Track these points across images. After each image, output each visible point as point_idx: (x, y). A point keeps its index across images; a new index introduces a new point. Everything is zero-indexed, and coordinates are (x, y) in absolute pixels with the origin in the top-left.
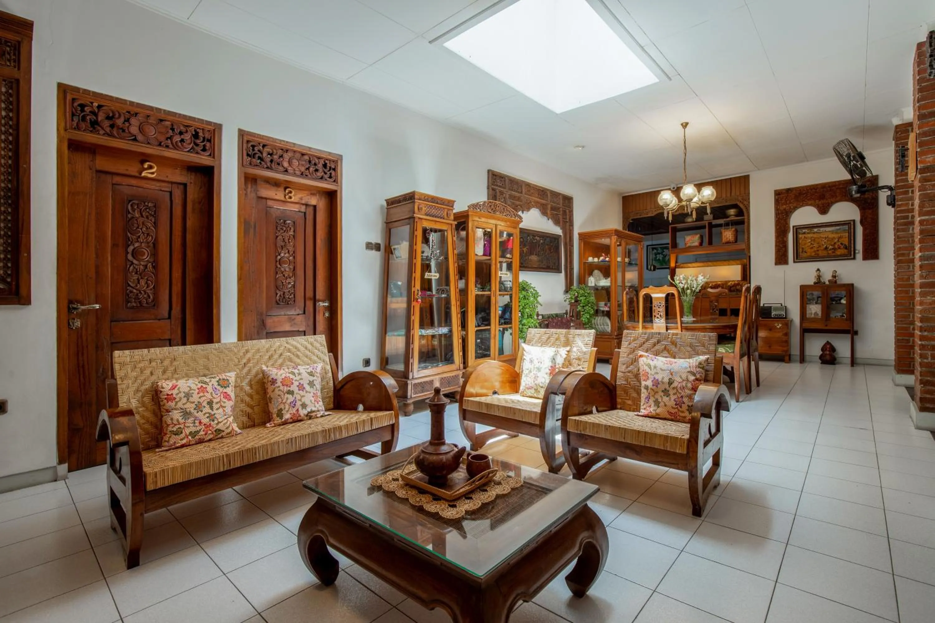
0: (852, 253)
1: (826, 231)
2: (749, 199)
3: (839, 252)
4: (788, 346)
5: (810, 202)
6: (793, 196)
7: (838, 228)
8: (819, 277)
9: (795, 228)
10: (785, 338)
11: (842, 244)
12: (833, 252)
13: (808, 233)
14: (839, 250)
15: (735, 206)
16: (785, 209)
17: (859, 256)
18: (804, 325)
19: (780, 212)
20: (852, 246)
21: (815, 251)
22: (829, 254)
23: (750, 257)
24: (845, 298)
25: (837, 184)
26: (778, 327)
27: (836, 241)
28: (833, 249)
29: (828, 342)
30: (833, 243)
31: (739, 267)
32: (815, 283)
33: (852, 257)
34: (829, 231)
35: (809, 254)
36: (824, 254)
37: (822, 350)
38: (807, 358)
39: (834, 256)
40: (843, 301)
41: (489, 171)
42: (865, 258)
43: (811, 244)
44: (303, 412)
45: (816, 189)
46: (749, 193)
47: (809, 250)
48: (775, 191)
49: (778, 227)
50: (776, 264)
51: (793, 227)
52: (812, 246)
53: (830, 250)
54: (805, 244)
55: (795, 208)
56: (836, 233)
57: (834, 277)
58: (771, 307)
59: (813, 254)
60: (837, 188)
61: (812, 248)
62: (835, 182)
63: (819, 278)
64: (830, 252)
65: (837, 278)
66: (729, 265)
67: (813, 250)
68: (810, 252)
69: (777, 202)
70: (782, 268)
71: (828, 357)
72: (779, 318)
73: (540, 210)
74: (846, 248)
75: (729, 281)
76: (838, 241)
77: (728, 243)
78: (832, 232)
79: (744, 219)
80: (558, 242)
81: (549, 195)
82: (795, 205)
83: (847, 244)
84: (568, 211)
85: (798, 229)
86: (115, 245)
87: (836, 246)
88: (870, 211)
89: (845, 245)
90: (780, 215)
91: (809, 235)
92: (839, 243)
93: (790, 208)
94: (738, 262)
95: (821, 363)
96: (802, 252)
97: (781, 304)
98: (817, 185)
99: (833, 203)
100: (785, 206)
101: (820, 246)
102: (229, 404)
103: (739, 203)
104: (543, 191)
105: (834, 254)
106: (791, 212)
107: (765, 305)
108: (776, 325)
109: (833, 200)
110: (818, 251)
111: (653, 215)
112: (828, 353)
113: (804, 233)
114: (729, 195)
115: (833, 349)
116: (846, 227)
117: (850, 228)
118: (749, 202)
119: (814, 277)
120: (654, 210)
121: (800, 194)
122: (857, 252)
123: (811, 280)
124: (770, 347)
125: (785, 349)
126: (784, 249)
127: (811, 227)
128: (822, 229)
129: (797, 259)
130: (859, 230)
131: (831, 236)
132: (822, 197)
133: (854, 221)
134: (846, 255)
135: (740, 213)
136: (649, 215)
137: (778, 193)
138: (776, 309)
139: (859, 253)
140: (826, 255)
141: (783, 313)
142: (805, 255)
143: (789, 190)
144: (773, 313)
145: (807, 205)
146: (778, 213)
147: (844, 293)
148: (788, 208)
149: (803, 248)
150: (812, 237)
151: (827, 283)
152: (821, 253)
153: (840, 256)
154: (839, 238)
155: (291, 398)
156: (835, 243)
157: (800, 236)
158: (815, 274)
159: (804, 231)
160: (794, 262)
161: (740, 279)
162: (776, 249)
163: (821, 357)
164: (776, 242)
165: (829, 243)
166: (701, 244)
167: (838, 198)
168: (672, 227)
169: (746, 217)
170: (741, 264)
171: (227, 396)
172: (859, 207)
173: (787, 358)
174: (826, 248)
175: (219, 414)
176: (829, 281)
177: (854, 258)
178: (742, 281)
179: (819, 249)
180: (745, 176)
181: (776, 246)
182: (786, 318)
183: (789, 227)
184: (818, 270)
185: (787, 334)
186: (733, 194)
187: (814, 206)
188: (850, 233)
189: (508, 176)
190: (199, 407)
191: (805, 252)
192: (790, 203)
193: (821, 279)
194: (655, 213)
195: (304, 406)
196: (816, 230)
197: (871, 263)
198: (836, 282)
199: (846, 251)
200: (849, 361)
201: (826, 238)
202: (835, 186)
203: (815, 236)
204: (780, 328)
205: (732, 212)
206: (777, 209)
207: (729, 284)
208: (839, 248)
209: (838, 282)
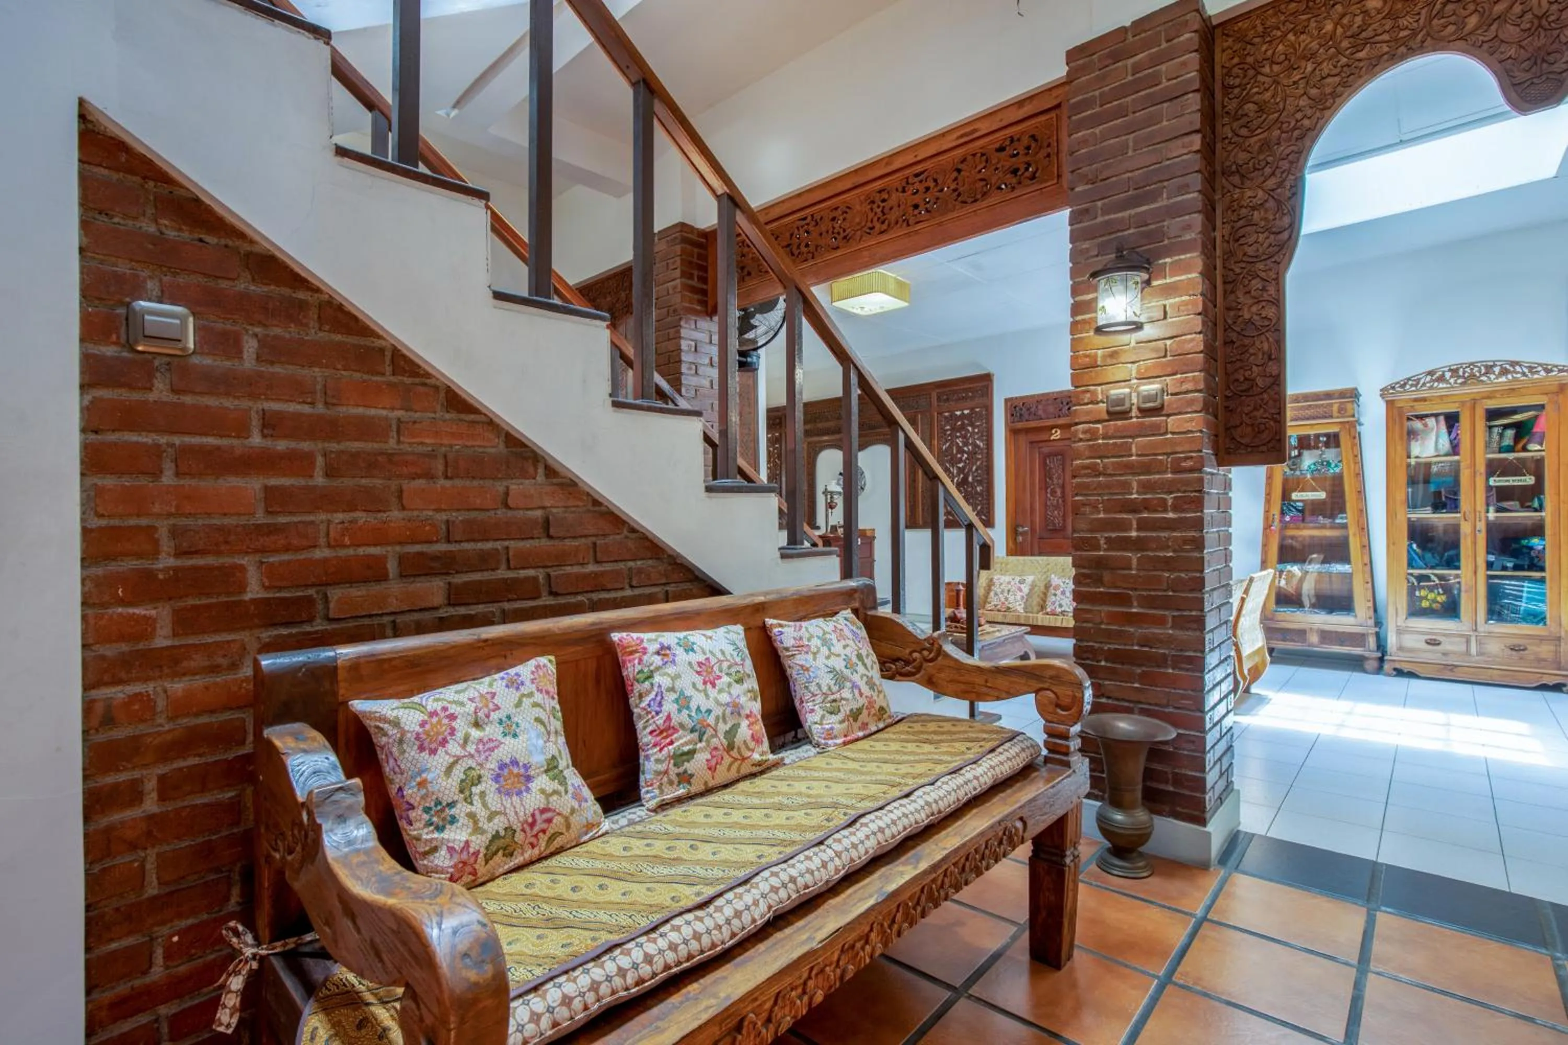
44: (1059, 610)
86: (1040, 489)
102: (1019, 595)
155: (1053, 598)
171: (1020, 590)
175: (1011, 598)
190: (1002, 592)
195: (1061, 606)
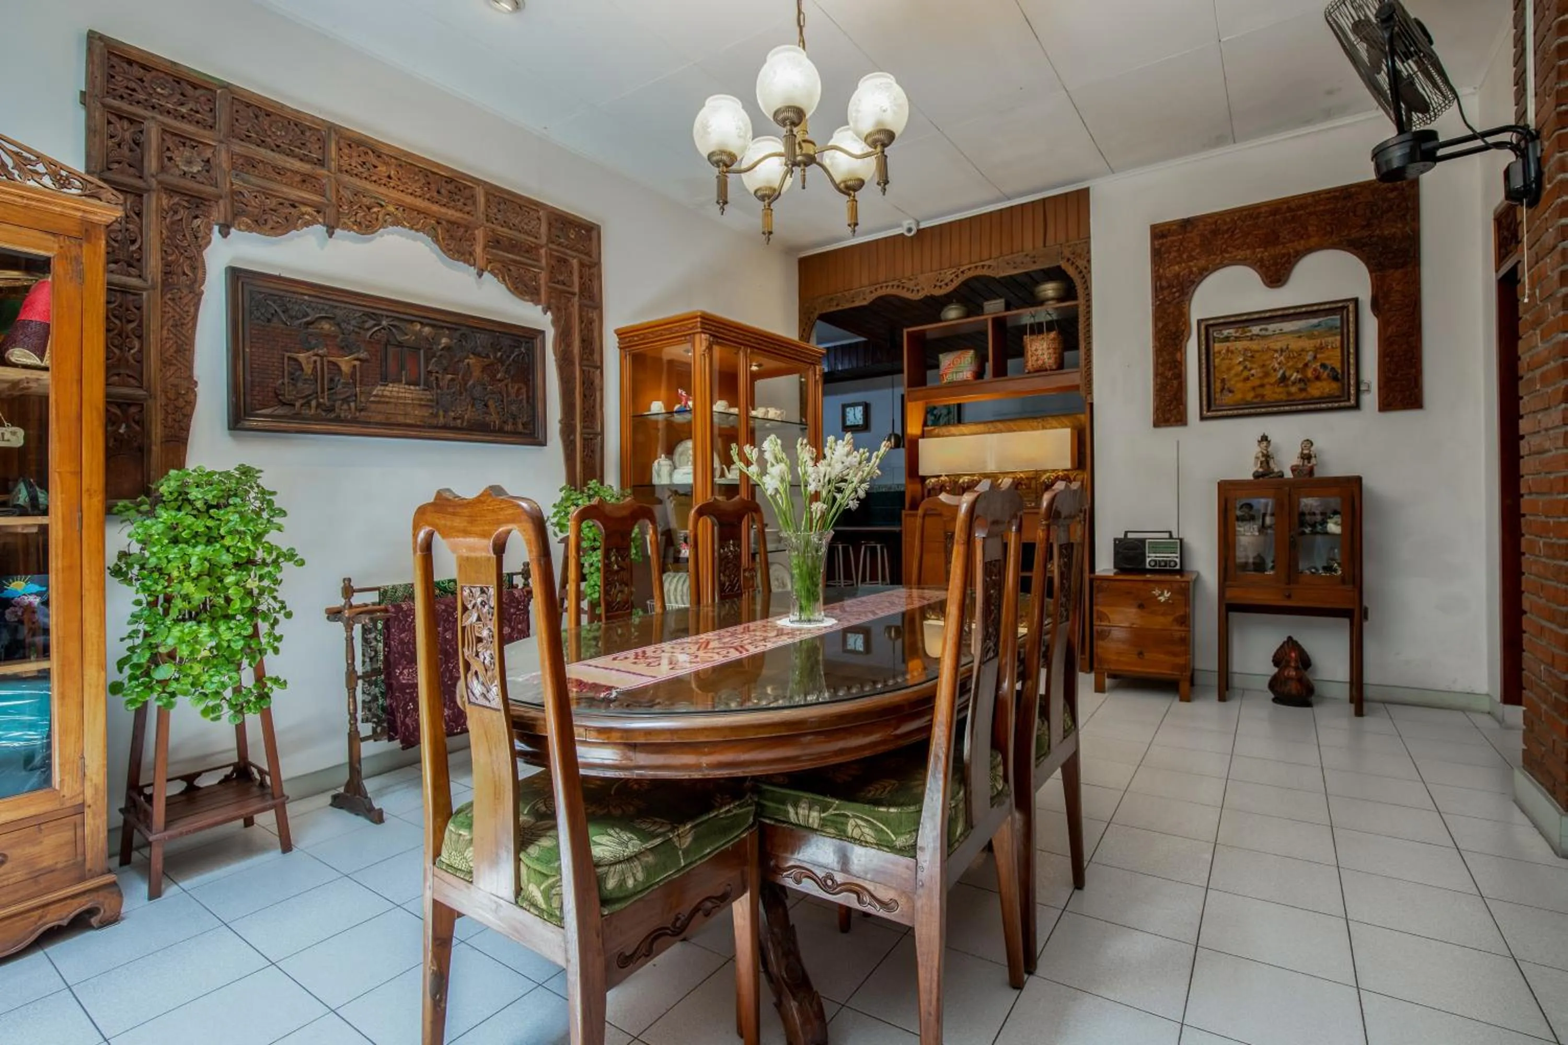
0: (1352, 391)
1: (1282, 333)
2: (1089, 252)
3: (1315, 390)
4: (1186, 653)
5: (1240, 254)
6: (1198, 241)
7: (1315, 321)
8: (1267, 458)
9: (1203, 327)
10: (1177, 631)
11: (1324, 366)
12: (1302, 390)
13: (1237, 339)
14: (1318, 384)
15: (1055, 274)
16: (1177, 276)
17: (1371, 399)
18: (1229, 594)
19: (1164, 284)
20: (1352, 372)
21: (1254, 388)
22: (1289, 394)
23: (1092, 405)
24: (1337, 518)
25: (1310, 200)
26: (1162, 599)
27: (1309, 357)
28: (1300, 380)
29: (1290, 638)
30: (1300, 366)
31: (1067, 432)
32: (1257, 476)
33: (1353, 402)
34: (1292, 332)
35: (1238, 396)
36: (1276, 396)
37: (1277, 661)
38: (1236, 681)
39: (1305, 401)
40: (1333, 527)
41: (92, 37)
42: (1386, 405)
43: (1245, 367)
45: (1257, 217)
46: (1089, 237)
47: (1240, 385)
48: (1154, 228)
49: (1160, 325)
50: (1157, 424)
51: (1199, 322)
52: (1246, 373)
53: (1294, 383)
54: (1229, 369)
55: (1204, 272)
56: (1311, 337)
57: (1306, 457)
58: (1143, 541)
59: (1250, 396)
60: (1310, 214)
61: (1247, 379)
62: (1305, 196)
63: (1268, 463)
64: (1293, 389)
65: (1313, 461)
66: (1044, 428)
67: (1249, 384)
68: (1242, 391)
69: (1157, 255)
70: (1171, 433)
71: (1293, 688)
72: (1164, 569)
73: (436, 240)
74: (1335, 378)
75: (1045, 471)
76: (1315, 357)
77: (1040, 370)
78: (1298, 334)
79: (1077, 306)
80: (531, 352)
81: (481, 200)
82: (1202, 262)
83: (1338, 366)
84: (575, 262)
85: (1209, 327)
87: (1310, 374)
88: (1398, 274)
89: (1333, 369)
90: (1166, 292)
91: (1239, 345)
92: (1317, 365)
93: (1191, 272)
94: (1066, 421)
95: (1275, 700)
96: (1222, 390)
97: (1170, 532)
98: (1257, 207)
99: (1299, 255)
100: (1177, 268)
101: (1266, 375)
103: (1064, 265)
104: (450, 180)
105: (1303, 395)
106: (1193, 282)
107: (1130, 536)
108: (1156, 592)
109: (1300, 245)
110: (1262, 386)
111: (865, 303)
112: (1293, 673)
113: (1227, 339)
114: (1040, 243)
115: (1305, 662)
116: (1336, 319)
117: (1345, 322)
118: (1089, 261)
119: (1252, 460)
120: (868, 290)
121: (1215, 233)
122: (1363, 388)
123: (1246, 470)
124: (1140, 654)
125: (1180, 661)
126: (1175, 383)
127: (1243, 321)
128: (1273, 327)
129: (1209, 410)
130: (1370, 327)
131: (1295, 345)
132: (1271, 239)
133: (1356, 301)
134: (1336, 399)
135: (1069, 292)
136: (857, 304)
137: (1159, 233)
138: (1156, 547)
139: (1368, 391)
140: (1284, 397)
141: (1175, 557)
142: (1228, 398)
143: (1186, 224)
144: (1151, 557)
145: (1234, 262)
146: (1162, 288)
147: (1335, 502)
148: (1186, 271)
149: (1223, 380)
150: (1246, 350)
151: (1289, 474)
152: (1270, 393)
153: (1321, 399)
154: (1320, 349)
156: (1306, 365)
157: (1217, 346)
158: (1255, 450)
159: (1226, 332)
160: (1203, 418)
161: (1068, 465)
162: (1156, 384)
163: (1274, 684)
164: (1157, 365)
165: (1290, 364)
166: (979, 374)
167: (1314, 241)
168: (908, 333)
169: (1081, 301)
170: (1074, 428)
172: (1367, 264)
173: (1184, 686)
174: (1284, 379)
176: (1294, 469)
177: (1357, 407)
178: (1073, 469)
179: (1266, 381)
180: (1078, 192)
181: (1157, 375)
182: (1181, 572)
183: (1187, 324)
184: (1264, 438)
185: (1185, 620)
186: (1050, 242)
187: (1251, 265)
188: (1342, 335)
189: (226, 86)
191: (1231, 391)
192: (1191, 258)
193: (1272, 465)
194: (870, 298)
196: (1255, 330)
197: (1401, 418)
198: (1311, 472)
199: (1335, 385)
200: (1344, 692)
201: (1282, 350)
202: (1301, 207)
203: (1254, 345)
204: (1166, 602)
205: (1049, 289)
206: (1157, 277)
207: (1044, 477)
208: (1318, 378)
209: (1318, 473)
